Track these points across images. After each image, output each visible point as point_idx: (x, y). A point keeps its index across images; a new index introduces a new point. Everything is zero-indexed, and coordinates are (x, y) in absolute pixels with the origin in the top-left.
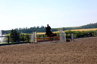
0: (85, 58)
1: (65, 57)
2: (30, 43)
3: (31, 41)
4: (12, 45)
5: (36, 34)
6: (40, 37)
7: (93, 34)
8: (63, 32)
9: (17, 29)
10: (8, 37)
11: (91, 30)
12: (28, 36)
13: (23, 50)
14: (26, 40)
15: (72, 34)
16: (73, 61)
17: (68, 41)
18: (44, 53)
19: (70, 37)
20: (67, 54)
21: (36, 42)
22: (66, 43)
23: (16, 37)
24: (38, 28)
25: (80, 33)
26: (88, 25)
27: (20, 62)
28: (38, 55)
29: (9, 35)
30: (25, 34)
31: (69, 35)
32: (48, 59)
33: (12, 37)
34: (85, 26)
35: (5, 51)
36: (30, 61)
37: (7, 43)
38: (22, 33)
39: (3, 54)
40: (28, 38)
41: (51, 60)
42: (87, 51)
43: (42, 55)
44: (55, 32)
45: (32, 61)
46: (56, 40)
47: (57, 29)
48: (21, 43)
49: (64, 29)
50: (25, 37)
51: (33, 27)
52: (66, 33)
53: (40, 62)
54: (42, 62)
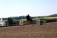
0: (51, 35)
1: (40, 34)
2: (19, 25)
3: (20, 24)
4: (8, 27)
5: (23, 20)
6: (25, 22)
7: (56, 20)
8: (38, 19)
9: (11, 17)
10: (6, 22)
11: (55, 18)
12: (18, 21)
13: (15, 30)
14: (16, 24)
15: (44, 20)
16: (44, 36)
17: (41, 24)
18: (28, 32)
19: (43, 22)
20: (41, 32)
21: (22, 25)
22: (40, 25)
23: (11, 22)
24: (24, 16)
25: (48, 19)
26: (53, 15)
27: (13, 37)
28: (24, 32)
29: (7, 21)
30: (16, 20)
31: (42, 21)
32: (30, 35)
33: (8, 22)
34: (51, 15)
35: (4, 30)
36: (19, 36)
37: (5, 25)
38: (15, 20)
39: (3, 32)
40: (18, 22)
41: (31, 36)
42: (52, 30)
43: (26, 33)
44: (34, 19)
45: (20, 36)
46: (34, 24)
47: (35, 17)
48: (14, 26)
49: (39, 17)
50: (16, 22)
51: (21, 16)
52: (40, 20)
53: (25, 37)
54: (26, 37)
